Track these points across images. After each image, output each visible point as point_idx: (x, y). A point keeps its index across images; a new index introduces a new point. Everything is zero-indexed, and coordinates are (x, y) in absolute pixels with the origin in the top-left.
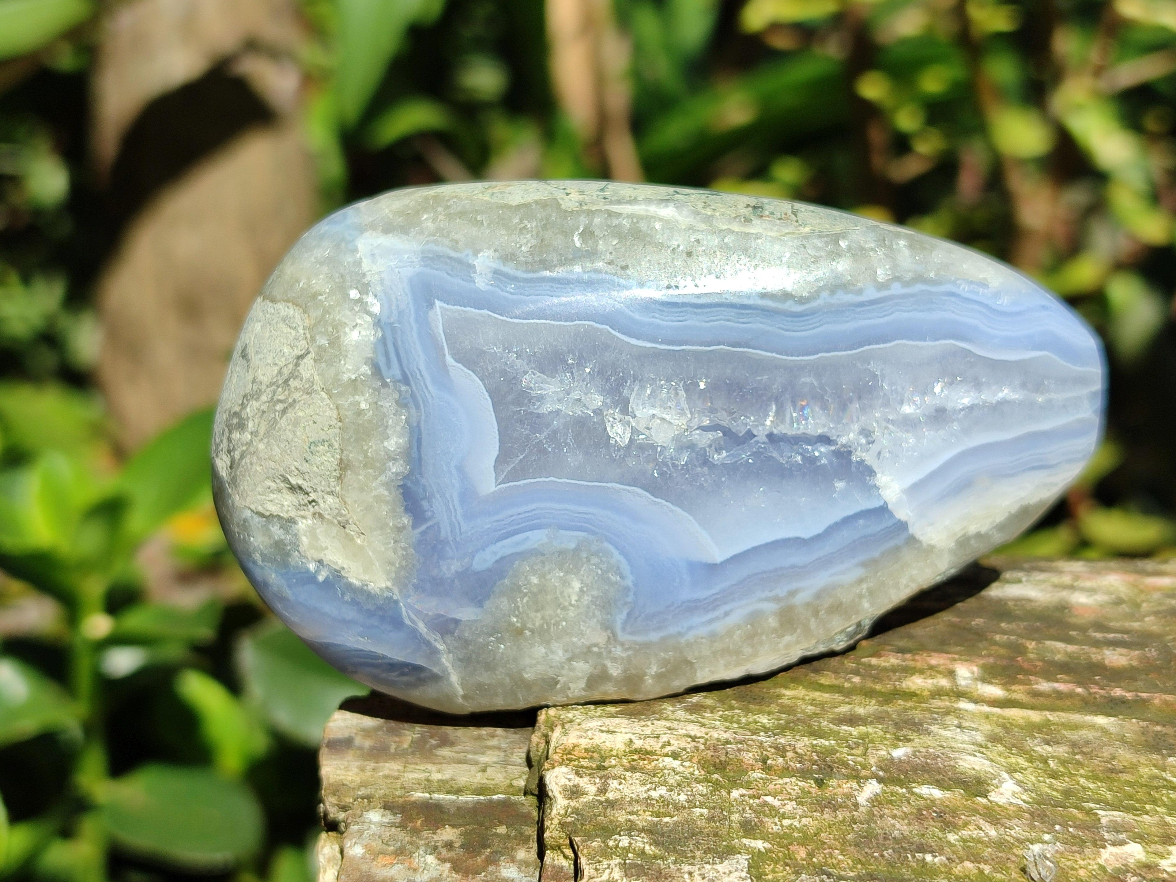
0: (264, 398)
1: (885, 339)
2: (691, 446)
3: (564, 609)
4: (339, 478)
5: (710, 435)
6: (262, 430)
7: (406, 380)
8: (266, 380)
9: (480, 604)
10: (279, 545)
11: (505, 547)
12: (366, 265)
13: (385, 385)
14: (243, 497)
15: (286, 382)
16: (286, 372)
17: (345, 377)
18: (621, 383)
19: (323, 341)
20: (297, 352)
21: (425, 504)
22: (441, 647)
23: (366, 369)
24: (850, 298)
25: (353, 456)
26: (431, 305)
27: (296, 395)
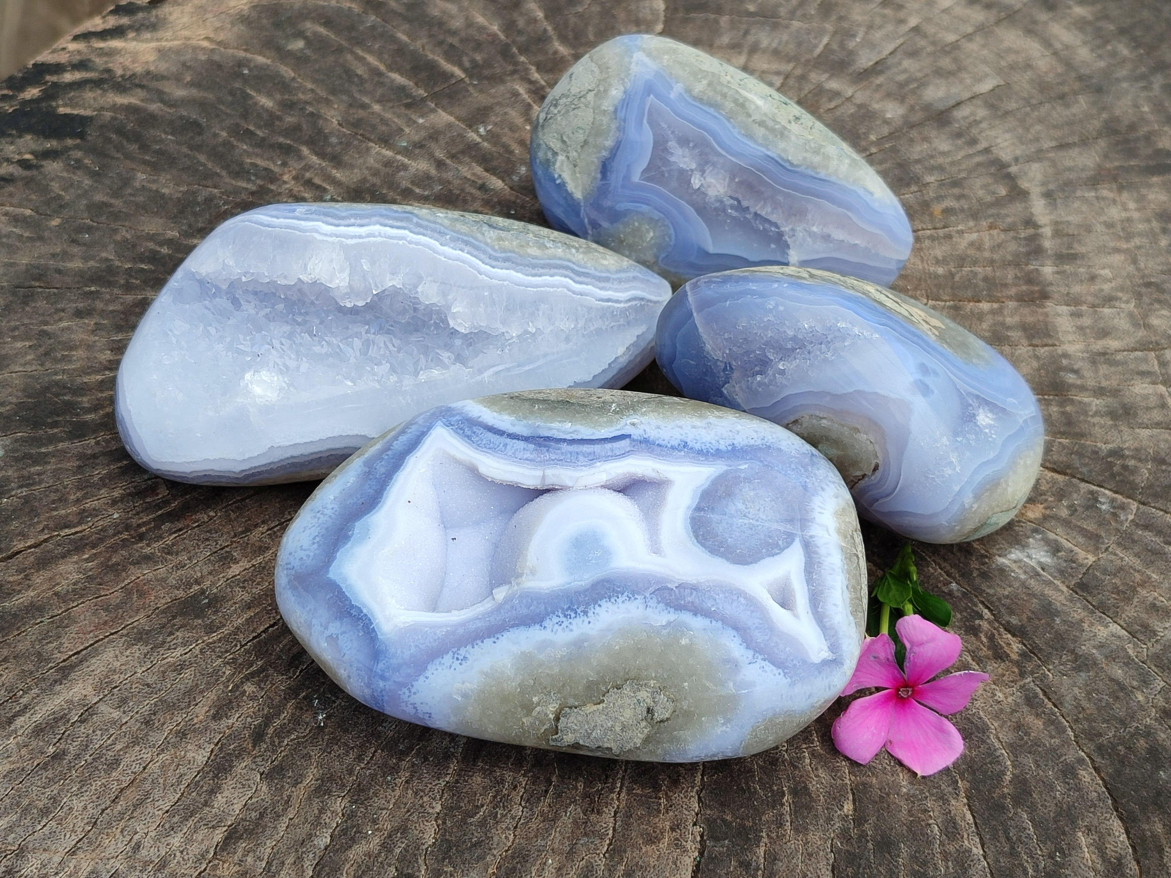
0: (569, 99)
1: (818, 196)
2: (721, 202)
3: (643, 242)
4: (582, 147)
5: (732, 202)
6: (562, 112)
7: (625, 120)
8: (573, 92)
9: (612, 223)
10: (548, 160)
11: (630, 206)
12: (633, 66)
13: (616, 119)
14: (544, 134)
15: (581, 97)
16: (582, 93)
17: (603, 108)
18: (707, 162)
19: (602, 89)
20: (590, 88)
21: (609, 173)
22: (590, 232)
23: (611, 109)
24: (813, 174)
25: (591, 140)
26: (649, 95)
27: (581, 105)
